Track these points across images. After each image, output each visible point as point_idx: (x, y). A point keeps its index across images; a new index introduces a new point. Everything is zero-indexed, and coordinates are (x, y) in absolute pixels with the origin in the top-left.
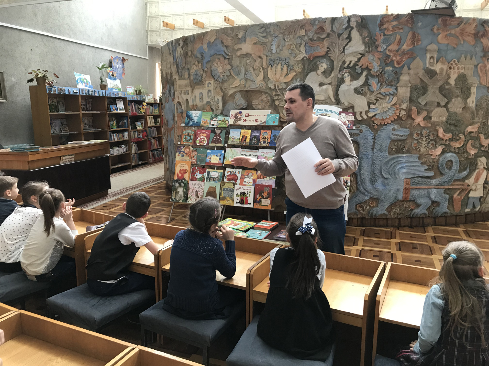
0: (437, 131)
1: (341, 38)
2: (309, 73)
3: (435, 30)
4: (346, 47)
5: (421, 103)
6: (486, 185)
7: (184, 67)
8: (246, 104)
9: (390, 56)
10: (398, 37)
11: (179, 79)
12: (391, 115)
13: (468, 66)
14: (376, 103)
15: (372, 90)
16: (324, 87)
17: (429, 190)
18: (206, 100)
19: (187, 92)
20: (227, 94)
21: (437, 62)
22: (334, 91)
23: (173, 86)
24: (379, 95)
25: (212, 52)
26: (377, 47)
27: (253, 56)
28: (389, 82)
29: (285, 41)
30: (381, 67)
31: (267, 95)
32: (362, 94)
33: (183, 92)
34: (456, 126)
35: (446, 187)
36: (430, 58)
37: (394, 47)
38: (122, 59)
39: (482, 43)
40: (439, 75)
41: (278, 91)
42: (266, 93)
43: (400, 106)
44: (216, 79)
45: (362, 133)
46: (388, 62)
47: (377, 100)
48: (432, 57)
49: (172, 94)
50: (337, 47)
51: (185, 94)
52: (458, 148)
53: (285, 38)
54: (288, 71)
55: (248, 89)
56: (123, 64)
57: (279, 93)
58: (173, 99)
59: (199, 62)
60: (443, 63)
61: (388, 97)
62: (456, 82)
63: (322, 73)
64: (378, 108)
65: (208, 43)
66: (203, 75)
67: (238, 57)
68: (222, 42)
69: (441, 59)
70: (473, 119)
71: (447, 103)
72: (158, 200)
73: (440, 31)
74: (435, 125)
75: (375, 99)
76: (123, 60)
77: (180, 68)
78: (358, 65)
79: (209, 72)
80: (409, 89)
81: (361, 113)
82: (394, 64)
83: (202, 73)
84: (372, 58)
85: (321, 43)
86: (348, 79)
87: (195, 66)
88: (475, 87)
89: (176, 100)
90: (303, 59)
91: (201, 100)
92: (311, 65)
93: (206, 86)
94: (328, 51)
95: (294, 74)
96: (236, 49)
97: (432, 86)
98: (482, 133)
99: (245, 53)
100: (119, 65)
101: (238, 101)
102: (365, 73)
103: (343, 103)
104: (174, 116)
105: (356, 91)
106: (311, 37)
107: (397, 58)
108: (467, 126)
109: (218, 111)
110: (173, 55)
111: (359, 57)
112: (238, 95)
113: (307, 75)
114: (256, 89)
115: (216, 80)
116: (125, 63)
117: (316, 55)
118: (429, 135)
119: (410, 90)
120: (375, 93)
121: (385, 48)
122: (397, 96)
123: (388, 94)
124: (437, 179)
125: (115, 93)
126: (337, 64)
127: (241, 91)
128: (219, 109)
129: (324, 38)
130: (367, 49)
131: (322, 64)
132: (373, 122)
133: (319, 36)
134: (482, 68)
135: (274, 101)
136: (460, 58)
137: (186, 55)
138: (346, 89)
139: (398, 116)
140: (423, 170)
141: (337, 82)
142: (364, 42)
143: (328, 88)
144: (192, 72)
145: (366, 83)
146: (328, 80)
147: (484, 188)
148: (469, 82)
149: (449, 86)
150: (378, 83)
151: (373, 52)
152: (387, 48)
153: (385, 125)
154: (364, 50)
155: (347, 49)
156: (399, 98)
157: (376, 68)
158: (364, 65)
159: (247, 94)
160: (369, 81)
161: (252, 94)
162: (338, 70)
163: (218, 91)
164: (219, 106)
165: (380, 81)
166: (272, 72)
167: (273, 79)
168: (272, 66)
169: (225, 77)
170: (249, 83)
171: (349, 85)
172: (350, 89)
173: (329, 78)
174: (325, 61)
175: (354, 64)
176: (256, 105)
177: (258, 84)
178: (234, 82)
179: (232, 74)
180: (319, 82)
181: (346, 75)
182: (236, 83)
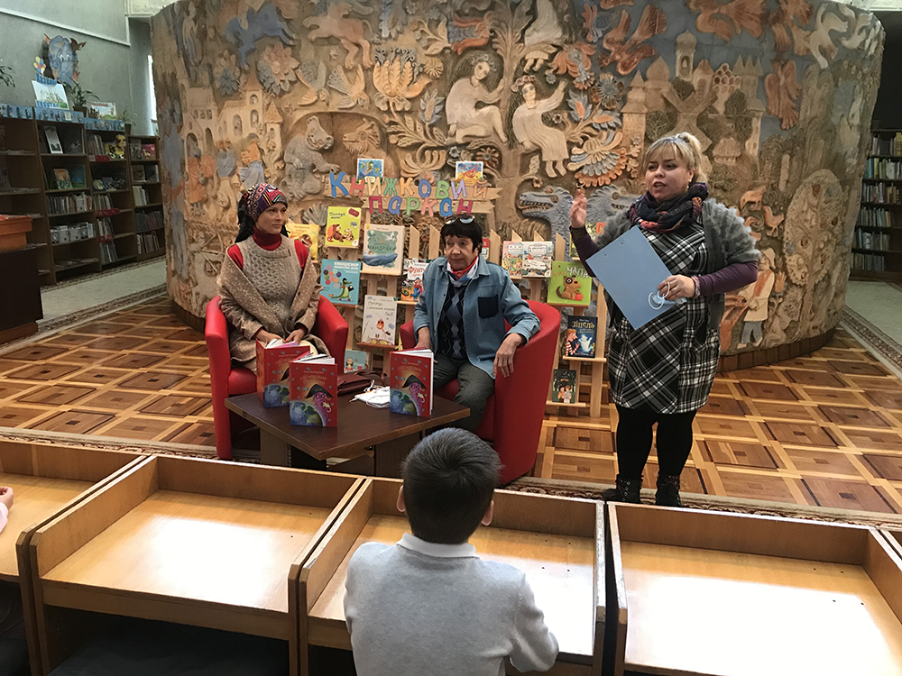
1: (517, 11)
2: (455, 80)
3: (692, 6)
4: (527, 32)
6: (772, 300)
7: (200, 62)
8: (331, 141)
9: (610, 52)
10: (625, 14)
11: (191, 86)
12: (610, 167)
13: (748, 77)
14: (583, 144)
15: (576, 119)
16: (486, 110)
18: (248, 130)
19: (208, 114)
20: (292, 120)
21: (694, 68)
22: (504, 118)
23: (179, 100)
24: (589, 130)
25: (258, 31)
26: (585, 34)
27: (343, 41)
28: (607, 104)
29: (407, 13)
30: (593, 74)
31: (373, 122)
32: (556, 126)
33: (199, 113)
34: (725, 191)
36: (682, 60)
37: (616, 35)
38: (71, 41)
39: (774, 34)
40: (697, 93)
41: (395, 114)
42: (370, 119)
43: (628, 151)
44: (267, 87)
45: (556, 202)
46: (607, 64)
47: (585, 139)
48: (686, 58)
49: (177, 117)
50: (510, 29)
51: (204, 118)
53: (407, 7)
54: (413, 76)
55: (334, 110)
56: (74, 54)
57: (397, 118)
58: (180, 128)
59: (231, 53)
60: (705, 71)
61: (605, 133)
62: (726, 107)
63: (480, 81)
64: (586, 154)
65: (248, 12)
66: (241, 79)
67: (312, 42)
68: (279, 12)
69: (702, 62)
70: (755, 178)
71: (711, 147)
72: (154, 337)
73: (702, 8)
75: (582, 137)
76: (74, 46)
77: (193, 63)
79: (253, 73)
80: (643, 118)
81: (555, 163)
82: (616, 68)
83: (237, 74)
84: (576, 56)
85: (478, 21)
86: (531, 96)
87: (223, 59)
88: (758, 118)
89: (186, 131)
90: (442, 53)
91: (237, 131)
92: (459, 65)
93: (248, 100)
94: (492, 37)
95: (427, 81)
96: (308, 26)
97: (684, 114)
98: (768, 205)
99: (326, 36)
100: (66, 55)
101: (313, 134)
102: (562, 85)
103: (522, 144)
104: (183, 164)
105: (547, 119)
106: (458, 8)
107: (622, 57)
108: (743, 192)
109: (274, 153)
110: (177, 36)
111: (551, 52)
112: (313, 121)
113: (452, 85)
114: (351, 111)
115: (266, 90)
116: (77, 52)
117: (468, 45)
119: (646, 121)
120: (582, 125)
121: (600, 35)
122: (622, 132)
123: (606, 127)
125: (56, 113)
126: (510, 65)
127: (318, 114)
128: (275, 149)
129: (485, 11)
130: (567, 37)
131: (480, 64)
132: (578, 180)
133: (474, 6)
134: (772, 82)
135: (385, 136)
136: (735, 61)
137: (202, 35)
138: (527, 115)
139: (624, 171)
141: (510, 100)
142: (561, 23)
143: (492, 114)
144: (217, 73)
145: (565, 105)
146: (493, 96)
147: (770, 304)
148: (749, 108)
149: (715, 115)
150: (587, 105)
151: (578, 42)
152: (604, 35)
153: (598, 186)
154: (561, 38)
155: (529, 36)
156: (625, 136)
157: (583, 74)
158: (561, 68)
159: (332, 119)
160: (570, 101)
161: (342, 120)
162: (512, 77)
163: (271, 112)
164: (275, 143)
165: (590, 102)
166: (382, 77)
167: (384, 90)
168: (381, 63)
169: (287, 84)
170: (336, 98)
171: (532, 108)
172: (533, 116)
173: (495, 93)
174: (486, 57)
175: (542, 65)
176: (351, 143)
177: (354, 101)
178: (306, 95)
179: (301, 79)
180: (476, 99)
181: (528, 86)
182: (309, 98)
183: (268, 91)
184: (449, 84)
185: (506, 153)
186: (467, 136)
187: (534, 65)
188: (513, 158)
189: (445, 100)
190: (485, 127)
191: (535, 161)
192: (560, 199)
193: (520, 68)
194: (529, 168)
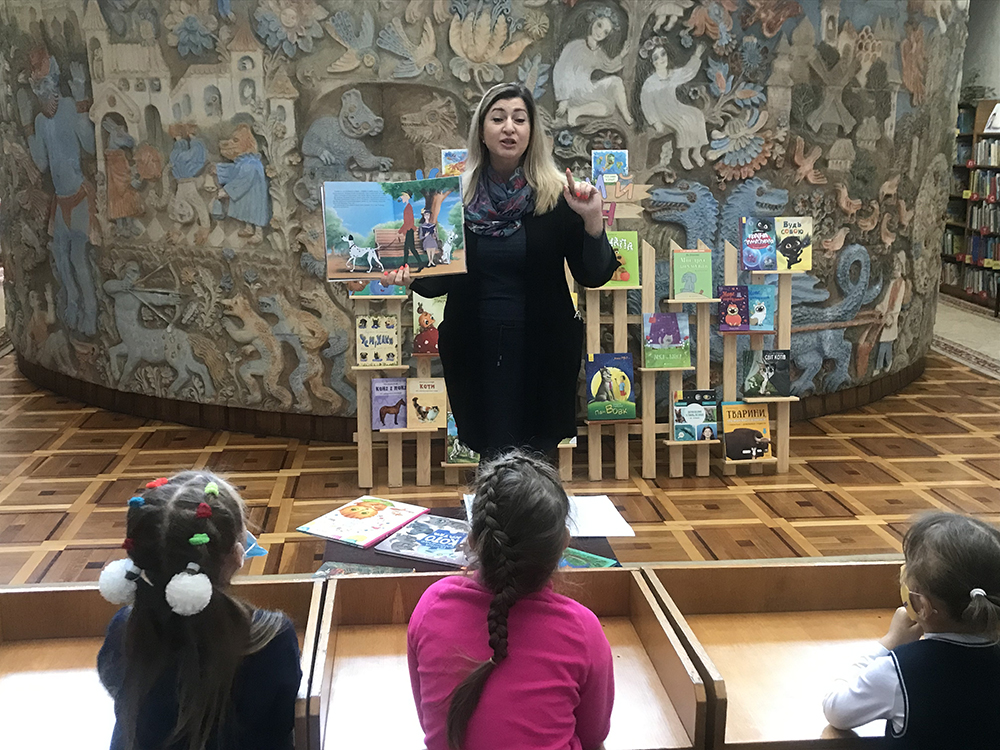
0: (836, 193)
2: (567, 42)
5: (814, 128)
8: (381, 125)
9: (753, 8)
11: (112, 41)
12: (755, 155)
13: (887, 42)
14: (724, 126)
15: (716, 93)
16: (606, 82)
17: (820, 333)
18: (232, 108)
19: (152, 83)
20: (316, 96)
21: (840, 31)
22: (629, 93)
28: (750, 75)
30: (735, 36)
31: (449, 98)
32: (692, 103)
33: (132, 83)
34: (866, 182)
35: (849, 324)
36: (828, 22)
40: (842, 61)
42: (444, 94)
43: (773, 136)
44: (272, 46)
45: (694, 201)
47: (726, 119)
48: (831, 18)
51: (143, 90)
52: (870, 232)
54: (508, 34)
55: (386, 81)
58: (86, 106)
60: (850, 34)
61: (748, 112)
62: (869, 79)
63: (599, 43)
64: (728, 139)
66: (220, 33)
69: (846, 24)
70: (891, 165)
71: (855, 128)
74: (833, 179)
75: (722, 117)
78: (685, 28)
79: (245, 25)
80: (789, 92)
81: (691, 151)
82: (761, 29)
83: (213, 25)
84: (717, 12)
86: (662, 63)
88: (895, 92)
89: (101, 109)
90: (548, 4)
91: (213, 110)
92: (571, 21)
93: (234, 65)
95: (527, 42)
97: (831, 87)
98: (902, 198)
101: (353, 114)
102: (700, 50)
103: (653, 126)
105: (683, 95)
108: (881, 183)
109: (283, 142)
111: (687, 7)
112: (353, 95)
113: (561, 48)
114: (413, 82)
115: (269, 51)
118: (823, 204)
119: (792, 96)
120: (723, 100)
122: (767, 110)
123: (750, 103)
124: (835, 306)
126: (636, 23)
127: (359, 86)
128: (286, 136)
131: (599, 20)
132: (717, 173)
134: (907, 50)
136: (876, 23)
138: (659, 89)
139: (769, 159)
140: (812, 288)
141: (638, 69)
143: (615, 87)
144: (172, 23)
145: (703, 76)
146: (616, 64)
147: (900, 319)
148: (888, 81)
149: (858, 89)
150: (728, 76)
153: (742, 181)
156: (771, 116)
157: (724, 38)
158: (699, 29)
159: (384, 95)
160: (710, 70)
161: (398, 94)
162: (638, 38)
163: (280, 83)
164: (285, 127)
165: (732, 71)
166: (463, 35)
167: (466, 53)
168: (461, 16)
169: (308, 41)
170: (390, 63)
171: (664, 81)
172: (666, 89)
173: (617, 59)
174: (608, 11)
175: (676, 24)
176: (414, 127)
177: (419, 68)
178: (341, 59)
179: (333, 35)
180: (593, 67)
181: (659, 51)
182: (347, 62)
183: (273, 52)
184: (556, 47)
185: (631, 139)
186: (582, 116)
187: (666, 24)
188: (642, 145)
189: (552, 68)
190: (606, 104)
191: (667, 150)
192: (698, 197)
193: (649, 27)
194: (660, 159)
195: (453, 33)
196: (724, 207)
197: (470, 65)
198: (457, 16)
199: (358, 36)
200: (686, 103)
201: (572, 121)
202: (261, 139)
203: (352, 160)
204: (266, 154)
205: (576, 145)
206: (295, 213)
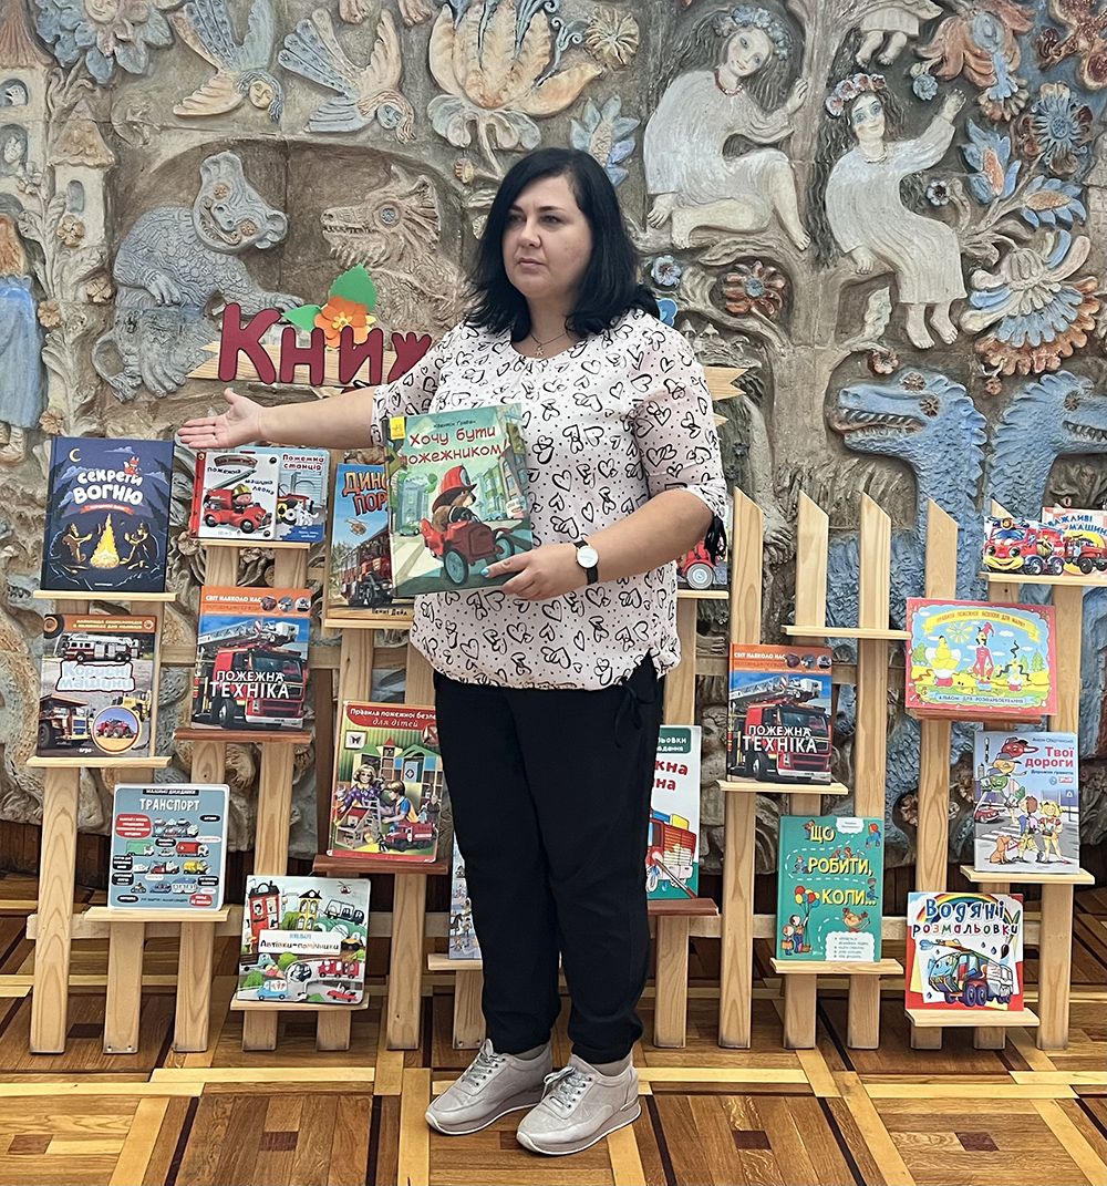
2: (674, 75)
8: (280, 226)
12: (1062, 326)
14: (998, 263)
15: (983, 195)
16: (756, 159)
20: (148, 159)
22: (803, 187)
24: (1012, 225)
28: (1055, 162)
30: (1024, 82)
31: (423, 178)
32: (934, 211)
41: (493, 161)
42: (413, 168)
43: (1099, 287)
44: (66, 60)
45: (934, 414)
46: (1057, 59)
47: (1002, 248)
54: (552, 54)
55: (293, 138)
61: (1050, 237)
63: (743, 80)
64: (1006, 290)
75: (995, 245)
81: (930, 310)
82: (1077, 72)
84: (989, 31)
86: (873, 128)
92: (685, 32)
95: (592, 71)
101: (222, 202)
102: (952, 105)
103: (849, 255)
105: (913, 194)
109: (77, 255)
111: (928, 16)
112: (224, 166)
113: (662, 87)
114: (350, 142)
115: (60, 68)
120: (998, 210)
122: (1088, 236)
123: (1052, 220)
126: (821, 43)
127: (242, 145)
128: (83, 243)
131: (744, 34)
132: (982, 358)
138: (864, 179)
139: (1091, 336)
143: (774, 171)
145: (957, 159)
146: (774, 125)
150: (1009, 163)
156: (1095, 247)
157: (1001, 85)
158: (951, 61)
160: (971, 149)
161: (319, 166)
162: (823, 76)
163: (76, 133)
164: (81, 224)
165: (1017, 152)
166: (456, 49)
167: (461, 87)
168: (454, 12)
169: (138, 52)
170: (305, 101)
172: (880, 181)
173: (779, 116)
174: (762, 17)
175: (903, 50)
176: (348, 234)
177: (363, 113)
178: (204, 90)
179: (189, 41)
180: (730, 129)
181: (866, 103)
182: (216, 95)
183: (67, 71)
184: (652, 84)
185: (804, 278)
186: (701, 227)
188: (825, 292)
189: (642, 128)
190: (754, 207)
191: (879, 302)
192: (942, 406)
193: (848, 54)
194: (863, 322)
195: (435, 45)
196: (997, 428)
197: (468, 111)
198: (447, 11)
199: (240, 44)
200: (923, 213)
201: (682, 239)
202: (32, 248)
203: (216, 298)
204: (41, 278)
205: (688, 286)
206: (92, 401)
